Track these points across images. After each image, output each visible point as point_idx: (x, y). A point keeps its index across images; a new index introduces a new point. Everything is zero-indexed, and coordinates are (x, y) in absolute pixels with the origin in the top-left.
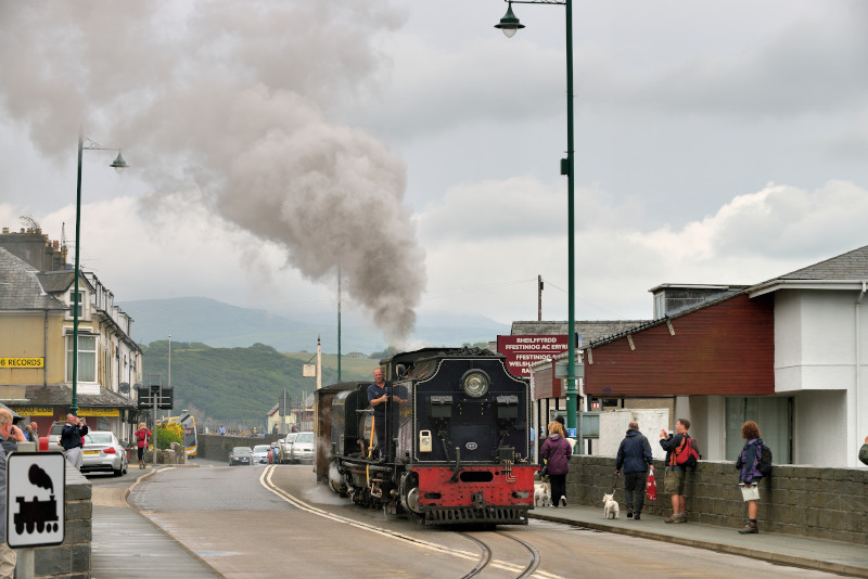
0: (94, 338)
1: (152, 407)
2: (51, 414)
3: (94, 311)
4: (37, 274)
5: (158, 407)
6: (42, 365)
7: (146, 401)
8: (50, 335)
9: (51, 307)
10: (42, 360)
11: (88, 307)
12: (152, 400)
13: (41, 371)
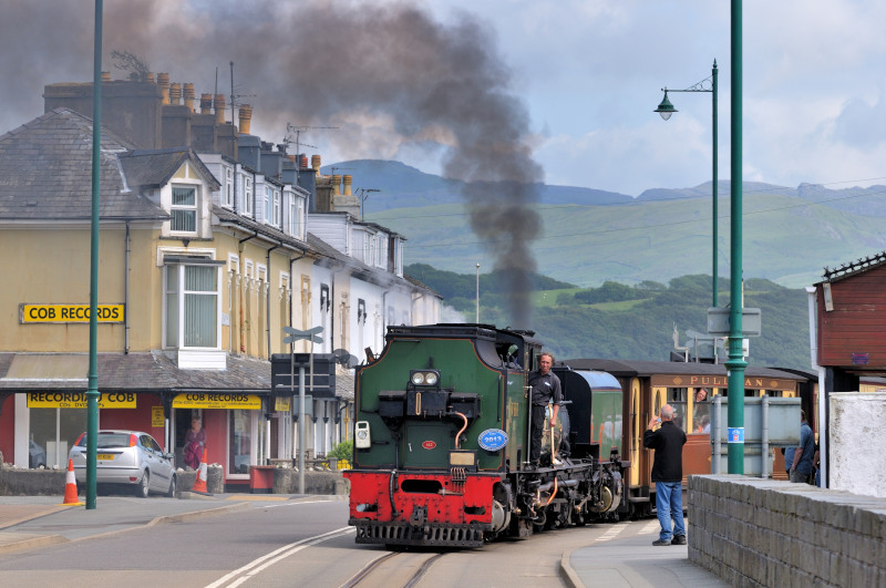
0: (214, 270)
1: (297, 392)
2: (132, 405)
3: (216, 221)
4: (121, 156)
5: (308, 392)
6: (121, 318)
7: (287, 381)
8: (134, 263)
9: (135, 214)
10: (121, 308)
11: (206, 212)
12: (297, 380)
13: (118, 329)
